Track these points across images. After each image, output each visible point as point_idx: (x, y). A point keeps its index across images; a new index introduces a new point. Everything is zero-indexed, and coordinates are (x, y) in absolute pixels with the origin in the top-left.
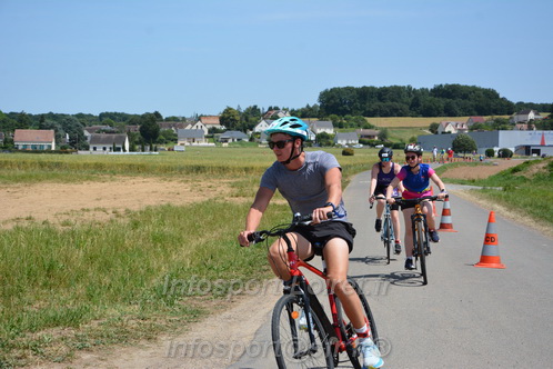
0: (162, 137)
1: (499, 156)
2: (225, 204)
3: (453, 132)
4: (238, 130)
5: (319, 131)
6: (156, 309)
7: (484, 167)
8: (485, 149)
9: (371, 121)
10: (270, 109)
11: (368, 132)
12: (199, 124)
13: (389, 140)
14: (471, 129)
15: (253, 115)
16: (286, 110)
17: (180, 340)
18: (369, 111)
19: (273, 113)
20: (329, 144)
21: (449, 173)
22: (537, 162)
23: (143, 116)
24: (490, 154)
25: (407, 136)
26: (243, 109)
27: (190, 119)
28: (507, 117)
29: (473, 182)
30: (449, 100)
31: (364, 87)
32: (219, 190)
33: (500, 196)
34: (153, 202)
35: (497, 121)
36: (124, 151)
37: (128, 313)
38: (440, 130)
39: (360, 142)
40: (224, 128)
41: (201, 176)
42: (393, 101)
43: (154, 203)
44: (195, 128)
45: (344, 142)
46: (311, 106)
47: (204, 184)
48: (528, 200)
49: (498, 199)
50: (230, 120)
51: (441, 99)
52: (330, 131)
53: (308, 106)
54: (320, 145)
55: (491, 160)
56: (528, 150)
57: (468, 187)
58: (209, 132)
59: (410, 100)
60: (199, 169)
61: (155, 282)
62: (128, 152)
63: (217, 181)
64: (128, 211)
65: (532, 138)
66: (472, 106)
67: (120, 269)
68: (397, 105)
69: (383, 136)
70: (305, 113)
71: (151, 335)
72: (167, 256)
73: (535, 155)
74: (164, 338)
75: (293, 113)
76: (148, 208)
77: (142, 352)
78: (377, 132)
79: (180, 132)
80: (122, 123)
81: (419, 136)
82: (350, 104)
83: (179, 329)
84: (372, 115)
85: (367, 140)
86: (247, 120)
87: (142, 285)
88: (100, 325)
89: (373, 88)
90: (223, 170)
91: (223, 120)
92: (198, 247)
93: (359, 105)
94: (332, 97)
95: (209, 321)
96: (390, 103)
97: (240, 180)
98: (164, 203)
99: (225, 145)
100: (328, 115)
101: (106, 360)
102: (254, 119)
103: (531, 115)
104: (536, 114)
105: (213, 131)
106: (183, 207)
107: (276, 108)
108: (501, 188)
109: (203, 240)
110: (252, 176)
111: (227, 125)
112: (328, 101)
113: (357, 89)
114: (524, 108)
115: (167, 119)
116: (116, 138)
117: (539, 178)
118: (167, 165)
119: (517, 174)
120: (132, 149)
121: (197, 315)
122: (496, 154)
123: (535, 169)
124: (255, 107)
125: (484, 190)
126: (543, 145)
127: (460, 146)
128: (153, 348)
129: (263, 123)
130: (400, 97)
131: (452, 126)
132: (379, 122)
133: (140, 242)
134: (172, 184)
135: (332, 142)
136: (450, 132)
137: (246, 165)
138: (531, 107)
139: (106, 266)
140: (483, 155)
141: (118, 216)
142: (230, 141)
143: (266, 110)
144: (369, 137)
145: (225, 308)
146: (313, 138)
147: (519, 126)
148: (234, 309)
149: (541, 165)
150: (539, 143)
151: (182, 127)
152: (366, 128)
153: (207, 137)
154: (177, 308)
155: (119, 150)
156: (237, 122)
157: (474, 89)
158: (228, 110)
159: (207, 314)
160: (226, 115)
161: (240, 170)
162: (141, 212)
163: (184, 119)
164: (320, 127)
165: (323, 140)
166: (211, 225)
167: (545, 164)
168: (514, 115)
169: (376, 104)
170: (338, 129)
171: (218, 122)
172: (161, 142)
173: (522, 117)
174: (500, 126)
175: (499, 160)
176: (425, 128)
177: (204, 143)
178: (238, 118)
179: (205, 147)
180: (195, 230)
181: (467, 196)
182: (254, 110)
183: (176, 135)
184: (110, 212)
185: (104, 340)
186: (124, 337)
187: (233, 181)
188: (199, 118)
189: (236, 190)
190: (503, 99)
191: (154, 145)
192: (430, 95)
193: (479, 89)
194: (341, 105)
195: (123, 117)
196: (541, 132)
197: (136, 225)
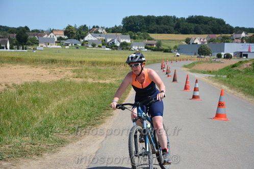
0: (29, 41)
1: (224, 58)
2: (70, 82)
3: (199, 43)
4: (75, 39)
5: (122, 41)
6: (40, 139)
7: (216, 64)
8: (217, 53)
9: (152, 35)
10: (94, 27)
11: (150, 42)
12: (52, 34)
13: (162, 47)
14: (209, 42)
15: (84, 30)
16: (103, 28)
17: (55, 156)
18: (151, 30)
19: (95, 29)
20: (127, 49)
21: (196, 67)
22: (246, 61)
23: (18, 29)
24: (219, 56)
25: (172, 45)
26: (78, 27)
27: (46, 31)
28: (229, 35)
29: (210, 72)
30: (197, 24)
31: (149, 17)
32: (66, 73)
33: (225, 80)
34: (28, 79)
35: (224, 37)
36: (7, 49)
37: (25, 141)
38: (191, 42)
39: (145, 48)
40: (66, 37)
41: (54, 65)
42: (165, 24)
43: (28, 81)
44: (49, 37)
45: (136, 48)
46: (118, 26)
47: (57, 70)
48: (241, 83)
49: (224, 82)
50: (70, 33)
51: (192, 24)
52: (128, 41)
53: (116, 26)
54: (123, 49)
55: (220, 60)
56: (241, 55)
57: (208, 75)
58: (58, 39)
59: (174, 24)
60: (53, 61)
61: (37, 125)
62: (9, 50)
63: (64, 68)
64: (14, 85)
65: (243, 47)
66: (210, 28)
67: (16, 117)
68: (167, 27)
69: (159, 44)
70: (114, 30)
71: (39, 153)
72: (42, 111)
73: (245, 57)
74: (46, 155)
75: (107, 30)
76: (26, 83)
77: (35, 162)
78: (155, 42)
79: (40, 39)
80: (5, 32)
81: (179, 45)
82: (140, 25)
83: (54, 150)
84: (153, 32)
85: (149, 46)
86: (80, 33)
87: (29, 126)
88: (10, 147)
89: (153, 17)
90: (67, 62)
91: (66, 33)
92: (58, 106)
93: (145, 26)
94: (130, 21)
95: (69, 146)
96: (163, 26)
97: (78, 68)
98: (35, 81)
99: (67, 47)
100: (127, 31)
101: (15, 166)
102: (84, 33)
103: (243, 35)
104: (246, 34)
105: (60, 39)
106: (46, 83)
107: (97, 27)
108: (226, 76)
109: (60, 102)
110: (84, 66)
111: (68, 36)
112: (128, 23)
113: (144, 17)
114: (239, 30)
115: (33, 31)
116: (2, 41)
117: (247, 71)
118: (34, 58)
119: (235, 69)
120: (11, 48)
121: (62, 143)
122: (223, 56)
123: (245, 66)
124: (85, 25)
125: (216, 77)
126: (249, 52)
127: (202, 51)
128: (40, 160)
129: (90, 35)
130: (169, 22)
131: (198, 40)
132: (156, 37)
133: (25, 103)
134: (38, 69)
135: (129, 47)
136: (197, 43)
137: (80, 59)
138: (243, 29)
139: (8, 115)
140: (216, 57)
141: (8, 87)
142: (70, 45)
143: (91, 28)
144: (151, 45)
145: (78, 139)
146: (118, 45)
147: (236, 40)
148: (83, 140)
149: (248, 64)
150: (247, 51)
151: (41, 36)
152: (149, 40)
153: (56, 42)
154: (51, 139)
155: (3, 48)
156: (75, 34)
157: (211, 19)
158: (69, 27)
159: (68, 142)
160: (68, 30)
161: (77, 62)
162: (22, 86)
163: (43, 31)
164: (123, 38)
165: (124, 46)
166: (64, 94)
167: (251, 63)
168: (234, 34)
169: (155, 26)
170: (133, 40)
171: (63, 33)
172: (29, 44)
173: (238, 36)
174: (225, 40)
175: (225, 60)
176: (183, 41)
177: (55, 46)
178: (75, 32)
179: (55, 48)
180: (55, 96)
181: (207, 80)
182: (84, 28)
183: (38, 41)
184: (3, 85)
185: (13, 155)
186: (24, 154)
187: (74, 68)
188: (52, 31)
189: (76, 74)
190: (228, 25)
191: (25, 46)
192: (186, 21)
193: (214, 19)
194: (135, 26)
195: (6, 29)
196: (248, 44)
197: (21, 93)
